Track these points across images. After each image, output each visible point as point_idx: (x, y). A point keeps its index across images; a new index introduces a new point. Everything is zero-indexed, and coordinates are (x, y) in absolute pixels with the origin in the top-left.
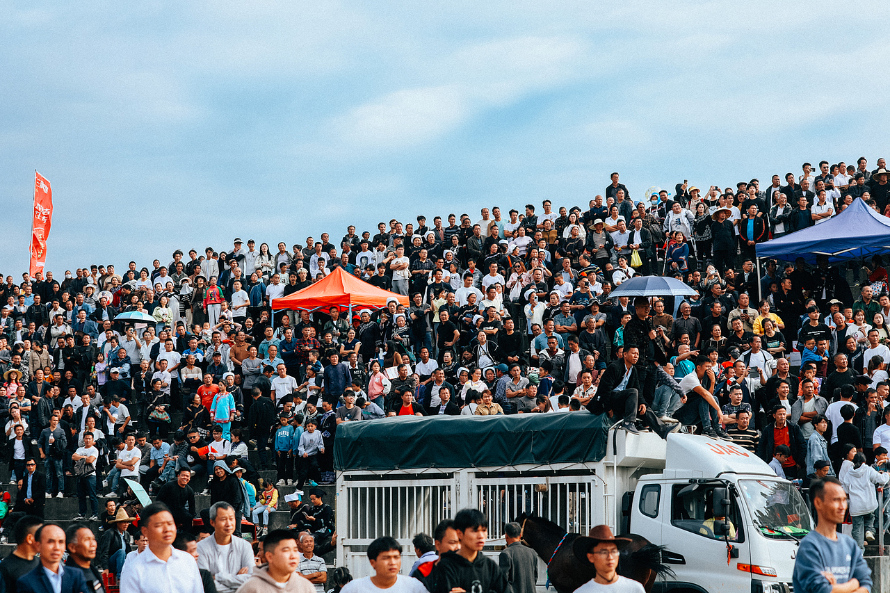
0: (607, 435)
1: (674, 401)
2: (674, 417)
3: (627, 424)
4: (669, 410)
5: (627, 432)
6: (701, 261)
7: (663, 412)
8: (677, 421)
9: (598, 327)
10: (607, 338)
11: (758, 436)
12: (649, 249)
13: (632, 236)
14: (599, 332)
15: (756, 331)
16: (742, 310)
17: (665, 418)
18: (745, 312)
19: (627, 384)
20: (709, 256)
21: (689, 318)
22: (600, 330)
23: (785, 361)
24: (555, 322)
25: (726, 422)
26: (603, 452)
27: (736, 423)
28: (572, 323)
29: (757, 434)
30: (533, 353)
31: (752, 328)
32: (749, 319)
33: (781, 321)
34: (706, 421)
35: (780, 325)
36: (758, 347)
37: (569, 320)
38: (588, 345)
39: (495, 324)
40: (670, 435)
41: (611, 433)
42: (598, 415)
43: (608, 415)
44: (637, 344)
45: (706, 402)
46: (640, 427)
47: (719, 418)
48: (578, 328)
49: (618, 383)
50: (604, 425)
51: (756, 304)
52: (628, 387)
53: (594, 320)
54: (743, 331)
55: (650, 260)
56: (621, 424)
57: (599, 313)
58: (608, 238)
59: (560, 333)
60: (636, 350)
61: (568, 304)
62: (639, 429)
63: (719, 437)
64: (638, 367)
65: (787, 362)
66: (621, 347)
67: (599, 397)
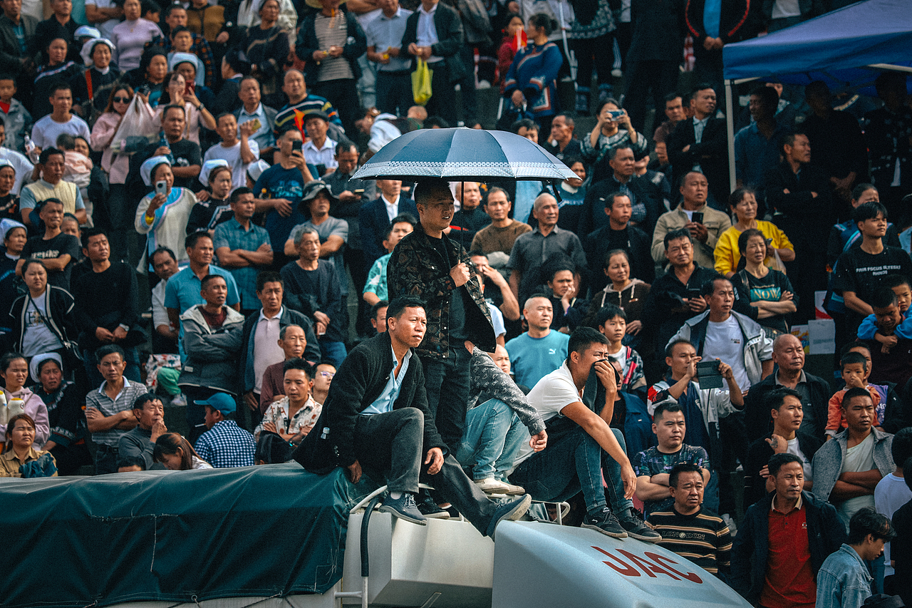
0: (345, 525)
1: (513, 441)
2: (513, 479)
3: (395, 497)
4: (502, 462)
5: (394, 519)
6: (586, 89)
7: (487, 466)
8: (521, 489)
9: (325, 256)
10: (350, 282)
11: (727, 530)
12: (457, 58)
13: (412, 23)
14: (328, 268)
15: (723, 265)
16: (689, 214)
17: (491, 482)
18: (698, 217)
19: (395, 397)
20: (606, 77)
21: (553, 233)
22: (331, 261)
23: (794, 340)
24: (216, 240)
25: (643, 494)
26: (334, 567)
27: (670, 498)
28: (260, 243)
29: (723, 525)
30: (161, 318)
31: (712, 259)
32: (706, 236)
33: (786, 242)
34: (593, 492)
35: (783, 252)
36: (725, 307)
37: (254, 237)
38: (300, 298)
39: (63, 244)
40: (504, 526)
41: (356, 519)
42: (322, 474)
43: (348, 474)
44: (422, 297)
45: (594, 443)
46: (428, 504)
47: (625, 484)
48: (276, 254)
49: (374, 393)
50: (337, 501)
51: (722, 199)
52: (398, 404)
53: (314, 235)
54: (692, 266)
55: (458, 87)
56: (380, 498)
57: (330, 221)
58: (353, 29)
59: (230, 267)
60: (420, 312)
61: (250, 196)
62: (426, 509)
63: (626, 534)
64: (424, 354)
65: (799, 344)
66: (382, 304)
67: (326, 430)
